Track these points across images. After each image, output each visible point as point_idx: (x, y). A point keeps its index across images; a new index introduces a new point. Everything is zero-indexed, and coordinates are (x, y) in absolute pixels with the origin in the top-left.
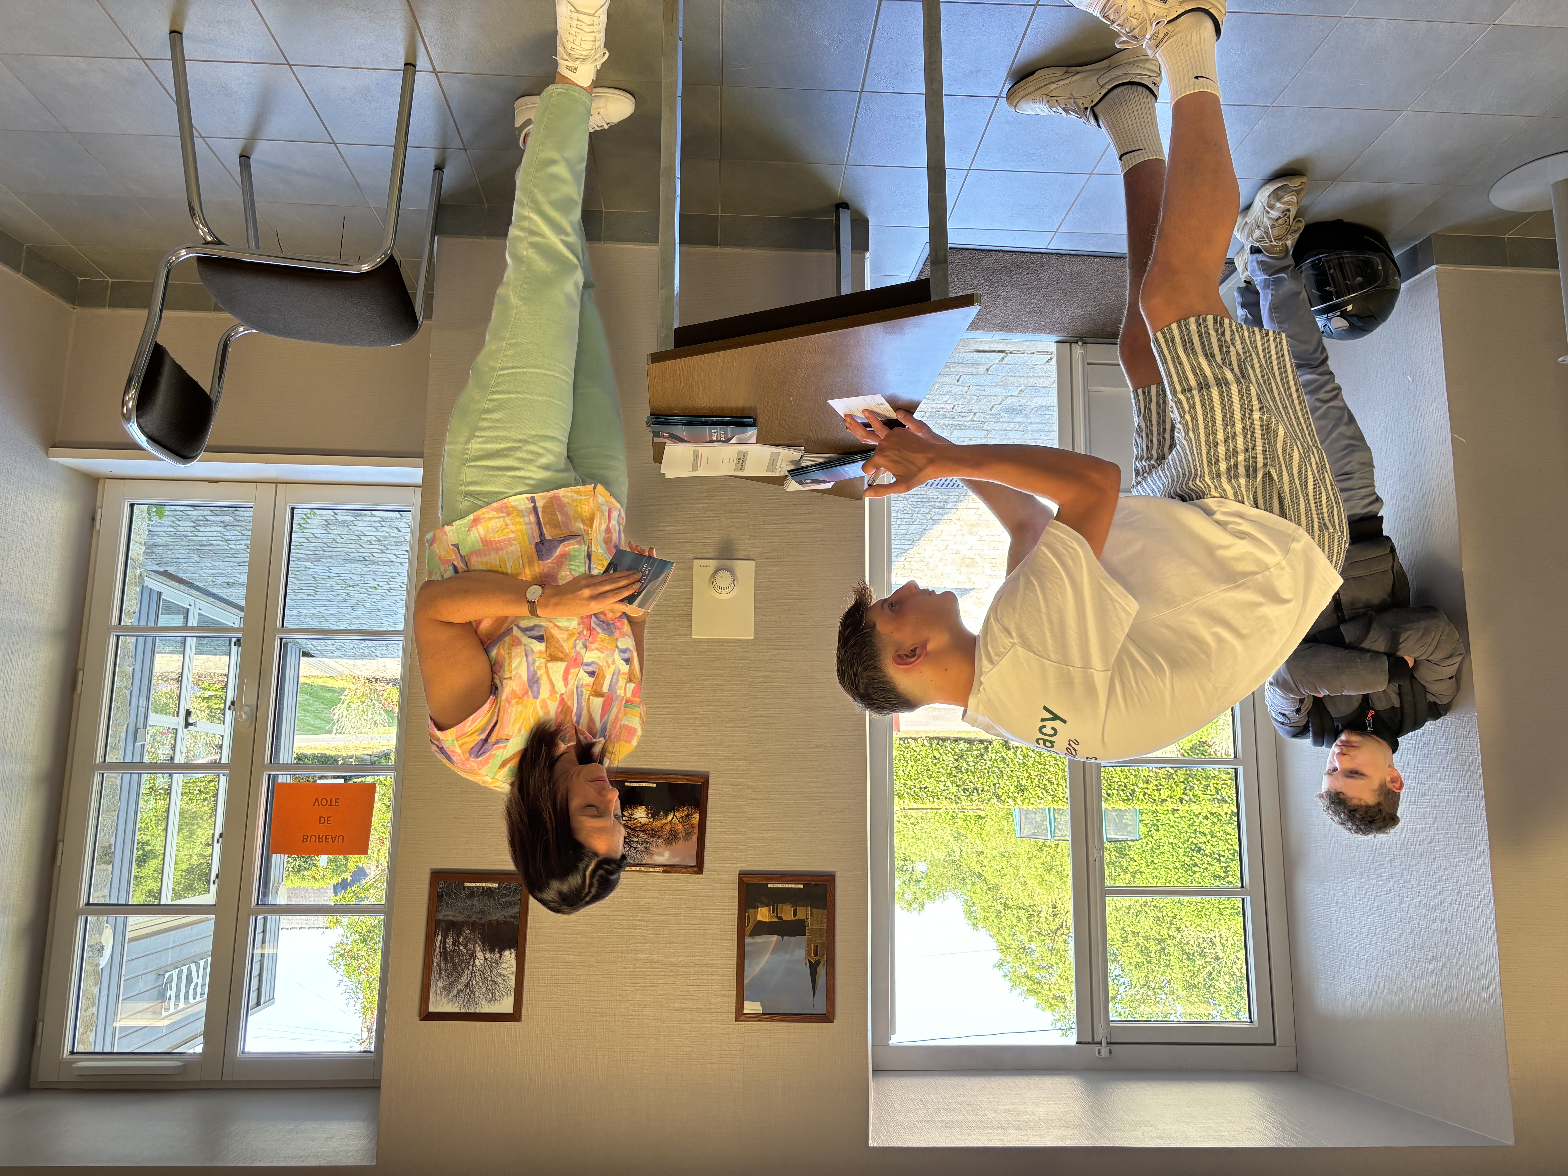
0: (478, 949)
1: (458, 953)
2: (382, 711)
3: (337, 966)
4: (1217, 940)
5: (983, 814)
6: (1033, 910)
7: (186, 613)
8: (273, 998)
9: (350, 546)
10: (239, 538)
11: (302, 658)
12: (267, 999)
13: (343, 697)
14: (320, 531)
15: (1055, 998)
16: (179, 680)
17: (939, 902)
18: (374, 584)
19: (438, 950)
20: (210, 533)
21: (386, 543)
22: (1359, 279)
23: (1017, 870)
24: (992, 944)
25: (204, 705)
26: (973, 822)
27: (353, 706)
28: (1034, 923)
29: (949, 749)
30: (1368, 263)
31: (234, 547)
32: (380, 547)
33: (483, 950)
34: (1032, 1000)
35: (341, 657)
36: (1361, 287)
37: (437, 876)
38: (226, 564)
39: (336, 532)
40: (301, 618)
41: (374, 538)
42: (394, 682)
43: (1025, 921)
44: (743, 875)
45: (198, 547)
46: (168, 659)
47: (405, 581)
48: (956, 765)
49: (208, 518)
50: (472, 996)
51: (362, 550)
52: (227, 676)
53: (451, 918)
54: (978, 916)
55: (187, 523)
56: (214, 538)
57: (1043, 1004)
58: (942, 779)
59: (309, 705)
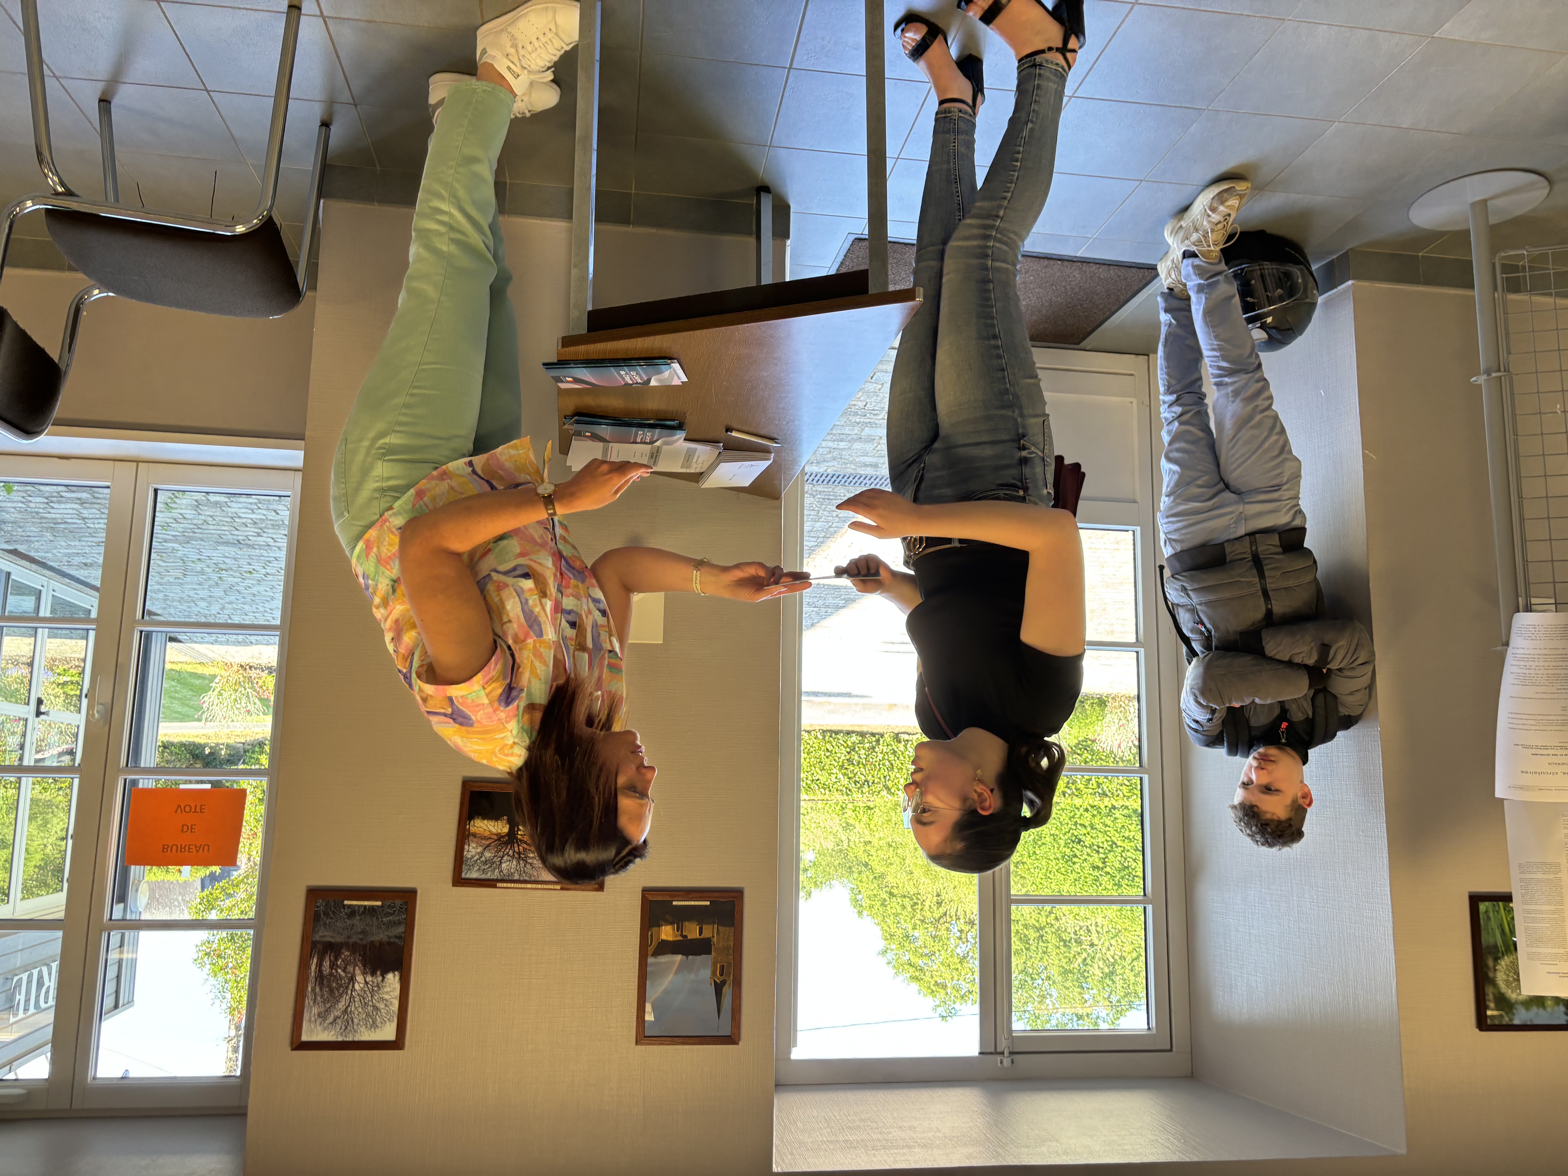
0: (358, 971)
1: (335, 977)
2: (256, 700)
3: (202, 965)
4: (1093, 929)
5: (871, 804)
6: (918, 899)
7: (38, 595)
8: (133, 1000)
9: (223, 528)
10: (97, 516)
11: (169, 644)
12: (126, 1002)
13: (213, 685)
14: (189, 512)
15: (937, 984)
16: (31, 665)
17: (825, 889)
18: (250, 568)
19: (313, 974)
20: (64, 510)
21: (263, 525)
22: (1279, 290)
23: (904, 859)
24: (877, 932)
25: (59, 691)
26: (861, 812)
27: (225, 695)
28: (918, 911)
29: (841, 742)
30: (1288, 275)
31: (92, 526)
32: (256, 530)
33: (364, 973)
34: (915, 986)
35: (212, 643)
36: (1281, 299)
37: (314, 893)
38: (83, 543)
39: (207, 513)
40: (168, 602)
41: (250, 521)
42: (270, 670)
43: (909, 909)
44: (646, 891)
45: (52, 525)
46: (19, 642)
47: (283, 566)
48: (848, 757)
49: (63, 494)
50: (350, 1022)
51: (236, 533)
52: (84, 660)
53: (328, 939)
54: (864, 904)
55: (39, 500)
56: (69, 516)
57: (925, 990)
58: (834, 771)
59: (176, 692)
